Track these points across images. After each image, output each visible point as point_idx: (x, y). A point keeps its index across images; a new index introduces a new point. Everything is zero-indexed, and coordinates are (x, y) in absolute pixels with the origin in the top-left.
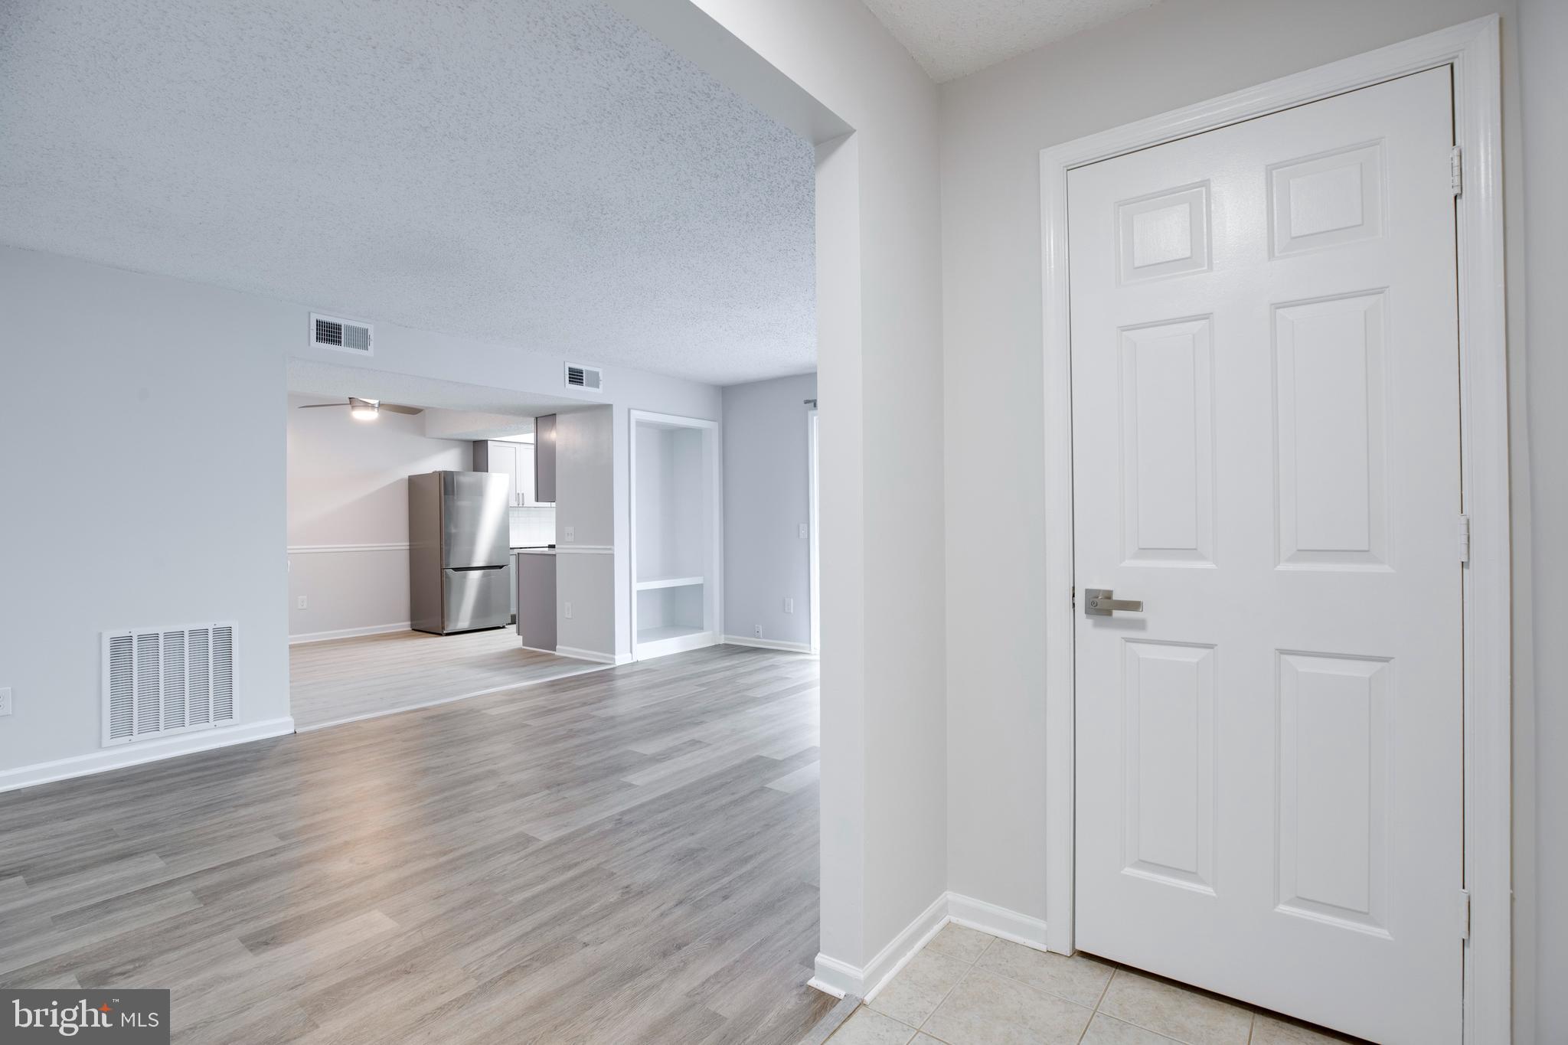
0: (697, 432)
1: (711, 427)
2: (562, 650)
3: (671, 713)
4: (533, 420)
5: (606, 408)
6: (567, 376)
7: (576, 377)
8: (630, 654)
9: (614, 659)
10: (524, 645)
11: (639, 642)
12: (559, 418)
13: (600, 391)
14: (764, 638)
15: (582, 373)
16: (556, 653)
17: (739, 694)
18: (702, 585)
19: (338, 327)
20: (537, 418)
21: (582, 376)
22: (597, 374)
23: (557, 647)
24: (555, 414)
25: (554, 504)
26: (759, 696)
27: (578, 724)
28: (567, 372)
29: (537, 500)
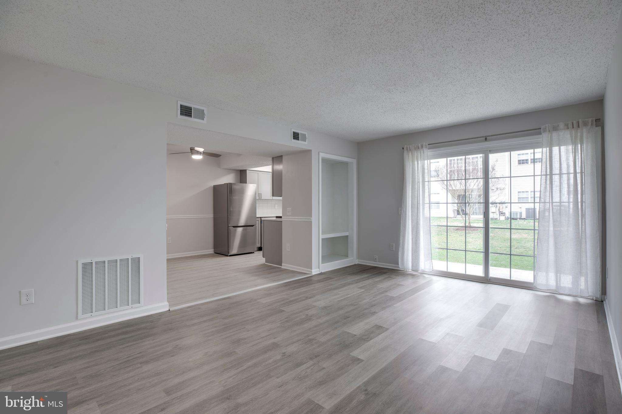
0: (345, 164)
1: (354, 161)
2: (285, 266)
3: (355, 305)
4: (271, 159)
5: (309, 151)
6: (292, 136)
7: (296, 136)
8: (318, 269)
9: (311, 272)
10: (266, 262)
11: (322, 263)
12: (284, 157)
13: (306, 143)
14: (379, 262)
15: (299, 135)
16: (282, 267)
17: (383, 295)
18: (348, 236)
19: (190, 109)
20: (273, 158)
21: (299, 136)
22: (305, 135)
23: (282, 264)
24: (282, 156)
25: (281, 198)
26: (395, 296)
27: (309, 311)
28: (292, 134)
29: (273, 196)
